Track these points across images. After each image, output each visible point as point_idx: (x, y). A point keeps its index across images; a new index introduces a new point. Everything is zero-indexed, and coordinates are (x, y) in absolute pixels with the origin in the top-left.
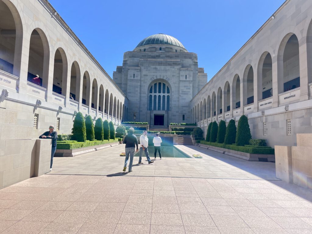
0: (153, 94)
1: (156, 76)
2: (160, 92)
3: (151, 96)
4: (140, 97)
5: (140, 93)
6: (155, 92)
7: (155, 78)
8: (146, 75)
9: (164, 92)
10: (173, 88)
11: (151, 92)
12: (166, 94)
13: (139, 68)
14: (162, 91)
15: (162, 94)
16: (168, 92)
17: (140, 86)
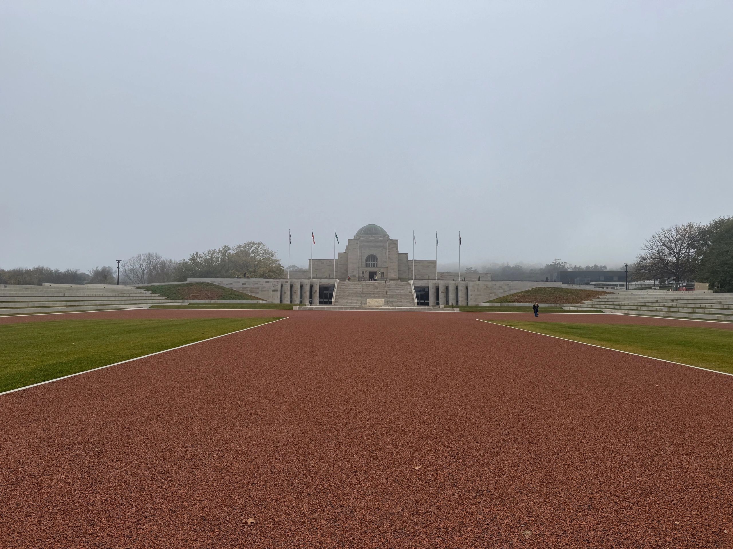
0: (368, 263)
1: (370, 253)
2: (372, 261)
3: (367, 264)
4: (361, 264)
5: (361, 262)
6: (369, 261)
7: (369, 254)
8: (365, 253)
9: (374, 261)
10: (379, 260)
11: (367, 261)
12: (375, 263)
13: (361, 249)
14: (373, 261)
15: (373, 263)
16: (376, 261)
17: (361, 259)
